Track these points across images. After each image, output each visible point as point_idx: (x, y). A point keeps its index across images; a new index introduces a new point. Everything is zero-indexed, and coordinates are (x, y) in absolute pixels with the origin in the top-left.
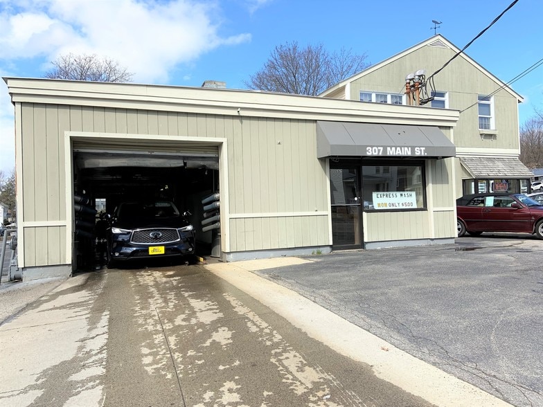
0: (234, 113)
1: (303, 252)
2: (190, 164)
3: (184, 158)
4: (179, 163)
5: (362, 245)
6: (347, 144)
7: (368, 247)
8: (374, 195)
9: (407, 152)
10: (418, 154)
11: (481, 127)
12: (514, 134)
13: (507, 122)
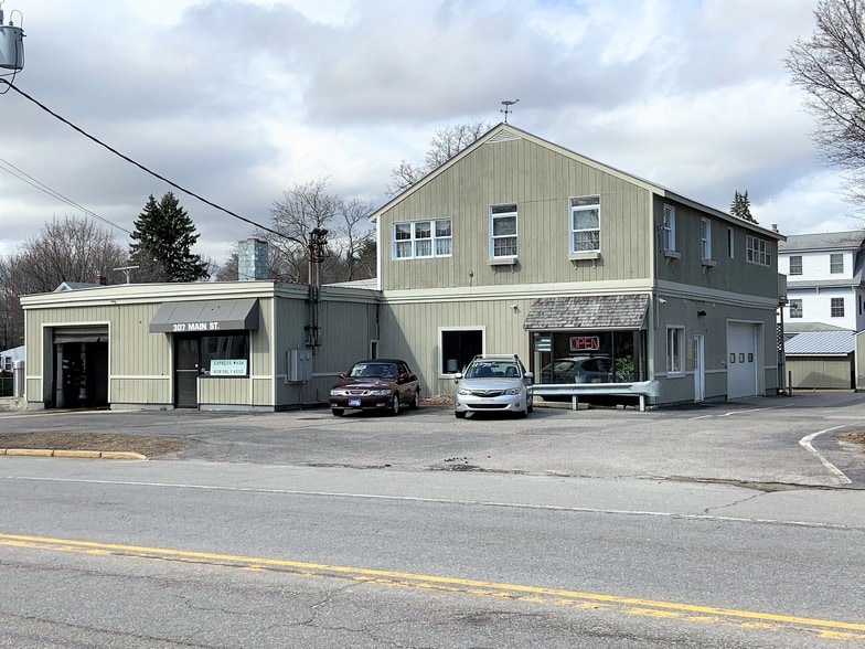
0: (109, 303)
1: (154, 407)
2: (102, 339)
4: (96, 339)
7: (202, 407)
8: (212, 362)
9: (203, 327)
10: (212, 328)
12: (641, 254)
13: (627, 235)
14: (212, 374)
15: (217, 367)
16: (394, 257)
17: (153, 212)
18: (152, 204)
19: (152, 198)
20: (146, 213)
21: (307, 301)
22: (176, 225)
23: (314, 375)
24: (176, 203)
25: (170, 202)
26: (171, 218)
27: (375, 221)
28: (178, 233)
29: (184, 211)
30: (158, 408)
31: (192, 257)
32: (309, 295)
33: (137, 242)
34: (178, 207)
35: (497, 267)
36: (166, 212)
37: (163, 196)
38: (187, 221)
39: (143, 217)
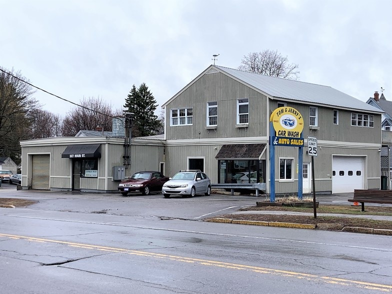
0: (50, 145)
8: (86, 171)
9: (80, 156)
10: (83, 156)
12: (264, 125)
13: (259, 117)
14: (85, 176)
15: (88, 173)
16: (171, 125)
17: (134, 94)
18: (134, 89)
19: (134, 86)
20: (131, 94)
21: (124, 145)
22: (146, 100)
23: (126, 177)
24: (147, 88)
25: (144, 89)
26: (144, 97)
27: (164, 108)
28: (147, 104)
29: (151, 92)
30: (66, 190)
31: (154, 116)
32: (125, 142)
33: (127, 109)
34: (148, 91)
35: (210, 130)
36: (142, 94)
37: (140, 85)
38: (152, 98)
39: (130, 96)
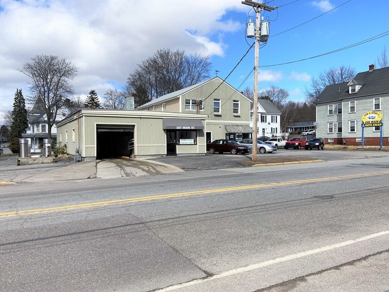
0: (139, 117)
1: (158, 156)
2: (126, 131)
3: (124, 129)
4: (123, 131)
5: (176, 155)
6: (171, 126)
7: (178, 155)
8: (180, 140)
9: (189, 128)
10: (192, 128)
11: (234, 112)
12: (248, 116)
14: (181, 144)
15: (182, 141)
16: (185, 109)
35: (216, 115)
